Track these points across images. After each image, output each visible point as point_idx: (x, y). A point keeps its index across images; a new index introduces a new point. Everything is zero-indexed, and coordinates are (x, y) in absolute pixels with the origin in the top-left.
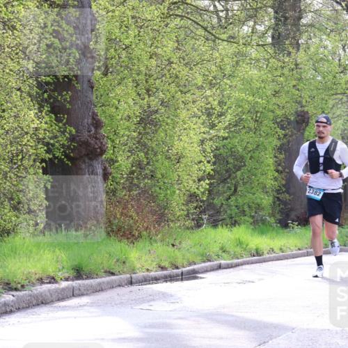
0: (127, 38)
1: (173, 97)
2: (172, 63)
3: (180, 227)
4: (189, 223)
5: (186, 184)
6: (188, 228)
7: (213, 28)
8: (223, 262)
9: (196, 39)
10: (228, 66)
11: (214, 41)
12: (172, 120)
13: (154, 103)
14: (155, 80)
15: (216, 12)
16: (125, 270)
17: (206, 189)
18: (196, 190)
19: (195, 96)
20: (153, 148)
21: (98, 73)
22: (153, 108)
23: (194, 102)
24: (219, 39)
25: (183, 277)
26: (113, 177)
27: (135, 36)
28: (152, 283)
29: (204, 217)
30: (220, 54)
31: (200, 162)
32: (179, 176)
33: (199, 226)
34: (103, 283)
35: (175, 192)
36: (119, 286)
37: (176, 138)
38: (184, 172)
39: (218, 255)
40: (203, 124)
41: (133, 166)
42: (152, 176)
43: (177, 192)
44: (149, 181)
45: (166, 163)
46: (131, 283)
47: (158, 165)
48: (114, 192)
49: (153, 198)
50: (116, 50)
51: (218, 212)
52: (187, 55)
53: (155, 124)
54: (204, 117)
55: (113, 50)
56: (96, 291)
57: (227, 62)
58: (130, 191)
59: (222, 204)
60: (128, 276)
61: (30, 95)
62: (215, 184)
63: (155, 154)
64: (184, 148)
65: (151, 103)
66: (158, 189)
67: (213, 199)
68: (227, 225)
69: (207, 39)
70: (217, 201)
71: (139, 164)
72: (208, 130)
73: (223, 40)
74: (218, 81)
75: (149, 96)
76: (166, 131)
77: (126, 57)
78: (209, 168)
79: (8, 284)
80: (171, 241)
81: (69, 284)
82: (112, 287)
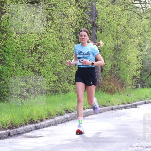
0: (109, 19)
1: (127, 40)
2: (126, 27)
3: (130, 88)
4: (133, 87)
5: (132, 72)
6: (133, 89)
7: (141, 14)
8: (146, 101)
9: (134, 18)
10: (147, 28)
11: (141, 19)
12: (126, 48)
13: (120, 42)
14: (120, 34)
15: (142, 8)
16: (110, 105)
17: (139, 74)
18: (136, 75)
19: (134, 40)
20: (119, 59)
21: (99, 32)
22: (119, 44)
23: (134, 42)
24: (143, 18)
25: (131, 107)
26: (104, 70)
27: (112, 18)
28: (120, 110)
29: (139, 84)
30: (144, 23)
31: (137, 64)
32: (129, 69)
33: (137, 88)
34: (102, 109)
35: (127, 75)
36: (108, 111)
37: (128, 55)
38: (131, 68)
39: (144, 99)
40: (138, 50)
41: (112, 66)
42: (119, 70)
43: (129, 75)
44: (118, 72)
45: (124, 65)
46: (112, 109)
47: (121, 65)
48: (105, 76)
49: (120, 78)
50: (105, 23)
51: (144, 82)
52: (131, 24)
53: (119, 50)
54: (138, 47)
55: (104, 23)
56: (99, 113)
57: (146, 26)
58: (111, 75)
59: (146, 79)
60: (111, 107)
61: (73, 41)
62: (143, 72)
63: (120, 62)
64: (131, 59)
65: (118, 43)
66: (121, 74)
67: (142, 78)
68: (147, 87)
69: (139, 18)
70: (144, 79)
71: (114, 65)
72: (140, 52)
73: (145, 18)
74: (143, 33)
75: (118, 40)
76: (124, 53)
77: (109, 26)
78: (140, 66)
79: (67, 110)
80: (127, 94)
81: (89, 110)
82: (105, 111)
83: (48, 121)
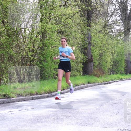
0: (97, 40)
1: (106, 51)
2: (105, 44)
5: (108, 67)
6: (108, 75)
7: (113, 38)
8: (115, 81)
9: (110, 40)
10: (116, 45)
11: (113, 40)
12: (105, 55)
14: (102, 48)
15: (113, 35)
16: (97, 82)
17: (112, 67)
18: (110, 68)
21: (92, 46)
23: (109, 51)
25: (108, 84)
26: (95, 65)
28: (102, 85)
29: (111, 72)
30: (114, 43)
32: (107, 65)
33: (110, 74)
35: (106, 68)
37: (106, 58)
41: (98, 63)
44: (101, 66)
46: (98, 85)
47: (103, 63)
48: (95, 68)
49: (102, 69)
51: (114, 72)
52: (108, 43)
53: (102, 55)
54: (111, 54)
55: (94, 42)
56: (92, 86)
58: (98, 68)
61: (79, 51)
63: (102, 61)
64: (108, 60)
65: (101, 52)
66: (103, 67)
68: (116, 74)
70: (114, 70)
72: (112, 56)
73: (115, 40)
74: (114, 48)
75: (101, 50)
76: (104, 57)
77: (97, 44)
78: (112, 63)
79: (76, 85)
80: (105, 77)
81: (87, 85)
82: (95, 85)
83: (67, 90)
